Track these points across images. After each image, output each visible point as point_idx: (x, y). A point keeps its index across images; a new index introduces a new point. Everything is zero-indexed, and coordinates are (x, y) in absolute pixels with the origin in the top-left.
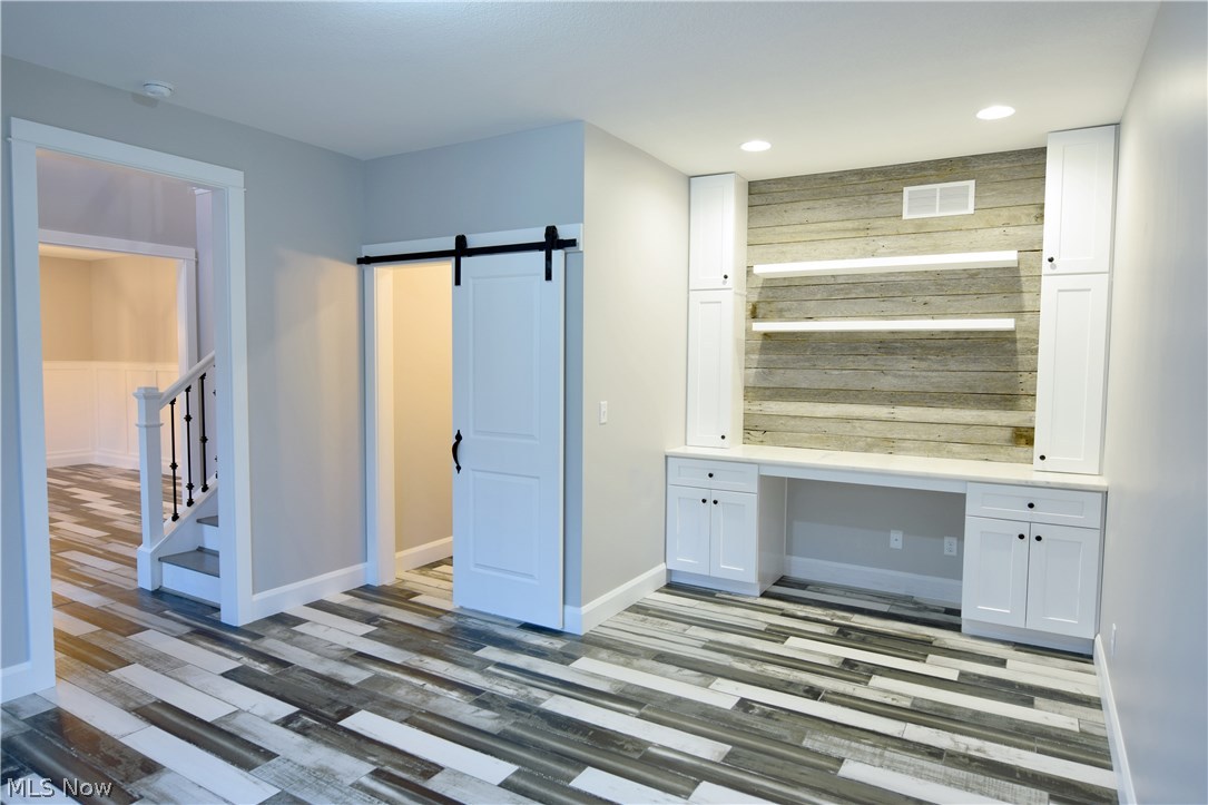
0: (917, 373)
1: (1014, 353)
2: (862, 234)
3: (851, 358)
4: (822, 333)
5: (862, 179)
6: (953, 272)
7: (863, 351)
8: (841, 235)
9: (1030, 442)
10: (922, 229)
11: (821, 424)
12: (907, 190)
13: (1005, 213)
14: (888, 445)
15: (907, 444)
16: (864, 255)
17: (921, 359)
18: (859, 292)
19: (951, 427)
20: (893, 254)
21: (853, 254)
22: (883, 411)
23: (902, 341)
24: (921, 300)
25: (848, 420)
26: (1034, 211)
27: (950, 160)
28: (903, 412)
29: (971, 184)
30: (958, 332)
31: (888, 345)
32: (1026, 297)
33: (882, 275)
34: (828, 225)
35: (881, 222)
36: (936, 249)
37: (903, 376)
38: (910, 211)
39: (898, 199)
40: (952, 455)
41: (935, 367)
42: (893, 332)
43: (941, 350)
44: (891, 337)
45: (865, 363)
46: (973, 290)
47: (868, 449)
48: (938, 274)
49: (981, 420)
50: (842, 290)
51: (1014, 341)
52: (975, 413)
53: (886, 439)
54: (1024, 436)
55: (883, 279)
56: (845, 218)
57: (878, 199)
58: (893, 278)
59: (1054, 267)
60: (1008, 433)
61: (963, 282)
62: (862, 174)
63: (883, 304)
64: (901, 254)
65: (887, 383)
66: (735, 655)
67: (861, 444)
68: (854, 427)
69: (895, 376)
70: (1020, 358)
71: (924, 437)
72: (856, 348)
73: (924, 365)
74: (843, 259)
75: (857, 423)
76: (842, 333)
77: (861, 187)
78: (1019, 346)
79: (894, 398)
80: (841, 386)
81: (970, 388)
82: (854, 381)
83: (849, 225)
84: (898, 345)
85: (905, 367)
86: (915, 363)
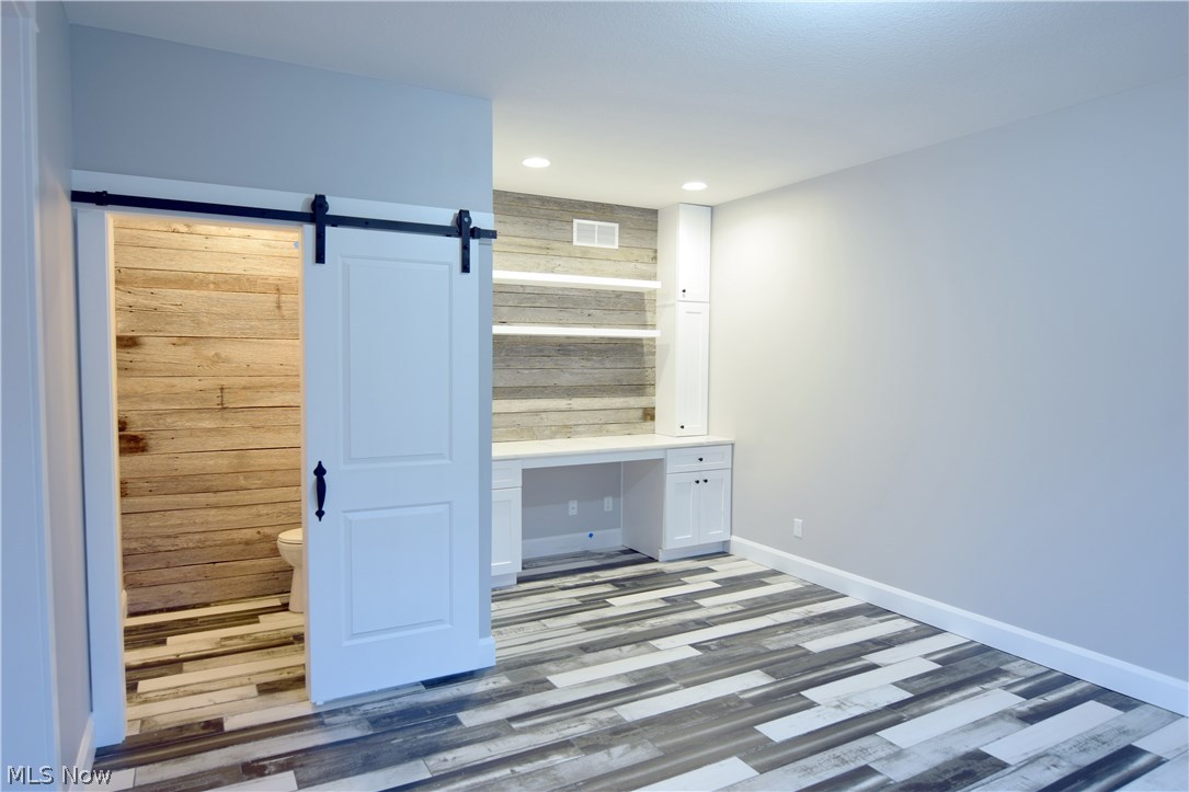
0: (585, 371)
1: (642, 354)
2: (544, 252)
3: (538, 359)
4: (514, 336)
5: (543, 205)
6: (606, 292)
7: (546, 353)
8: (527, 251)
9: (653, 418)
10: (585, 255)
11: (515, 418)
12: (576, 221)
13: (636, 251)
14: (567, 431)
15: (580, 429)
16: (546, 271)
17: (588, 360)
18: (542, 302)
19: (609, 412)
20: (566, 272)
21: (537, 268)
22: (562, 403)
23: (575, 345)
24: (586, 312)
25: (537, 412)
26: (652, 255)
27: (603, 204)
28: (577, 403)
29: (617, 225)
30: (610, 339)
31: (565, 348)
32: (649, 315)
33: (559, 289)
34: (517, 240)
35: (557, 245)
36: (595, 273)
37: (577, 374)
38: (578, 240)
39: (568, 227)
40: (608, 433)
41: (597, 365)
42: (568, 337)
43: (600, 352)
44: (567, 341)
45: (549, 364)
46: (618, 307)
47: (553, 436)
48: (597, 292)
49: (625, 405)
50: (529, 298)
51: (642, 346)
52: (622, 399)
53: (566, 426)
54: (649, 415)
55: (560, 292)
56: (529, 235)
57: (556, 224)
58: (566, 293)
59: (684, 296)
60: (639, 413)
61: (613, 300)
62: (544, 200)
63: (561, 314)
64: (571, 274)
65: (565, 379)
66: (616, 624)
67: (547, 432)
68: (542, 419)
69: (572, 374)
70: (646, 358)
71: (591, 422)
72: (541, 351)
73: (589, 364)
74: (529, 271)
75: (544, 415)
76: (531, 337)
77: (542, 212)
78: (645, 349)
79: (571, 392)
80: (530, 383)
81: (618, 381)
82: (541, 380)
83: (534, 242)
84: (572, 348)
85: (577, 366)
86: (584, 363)
